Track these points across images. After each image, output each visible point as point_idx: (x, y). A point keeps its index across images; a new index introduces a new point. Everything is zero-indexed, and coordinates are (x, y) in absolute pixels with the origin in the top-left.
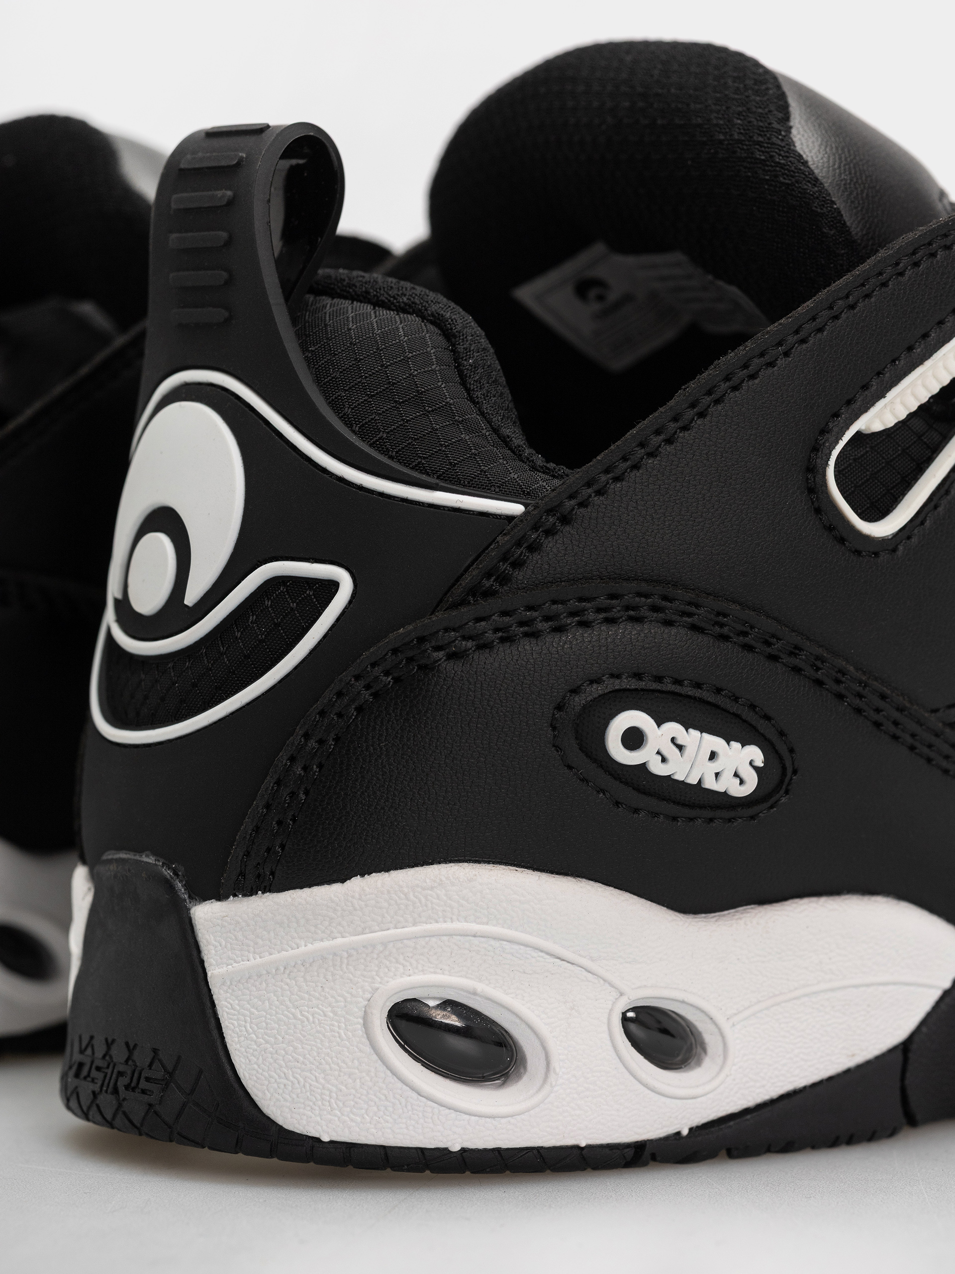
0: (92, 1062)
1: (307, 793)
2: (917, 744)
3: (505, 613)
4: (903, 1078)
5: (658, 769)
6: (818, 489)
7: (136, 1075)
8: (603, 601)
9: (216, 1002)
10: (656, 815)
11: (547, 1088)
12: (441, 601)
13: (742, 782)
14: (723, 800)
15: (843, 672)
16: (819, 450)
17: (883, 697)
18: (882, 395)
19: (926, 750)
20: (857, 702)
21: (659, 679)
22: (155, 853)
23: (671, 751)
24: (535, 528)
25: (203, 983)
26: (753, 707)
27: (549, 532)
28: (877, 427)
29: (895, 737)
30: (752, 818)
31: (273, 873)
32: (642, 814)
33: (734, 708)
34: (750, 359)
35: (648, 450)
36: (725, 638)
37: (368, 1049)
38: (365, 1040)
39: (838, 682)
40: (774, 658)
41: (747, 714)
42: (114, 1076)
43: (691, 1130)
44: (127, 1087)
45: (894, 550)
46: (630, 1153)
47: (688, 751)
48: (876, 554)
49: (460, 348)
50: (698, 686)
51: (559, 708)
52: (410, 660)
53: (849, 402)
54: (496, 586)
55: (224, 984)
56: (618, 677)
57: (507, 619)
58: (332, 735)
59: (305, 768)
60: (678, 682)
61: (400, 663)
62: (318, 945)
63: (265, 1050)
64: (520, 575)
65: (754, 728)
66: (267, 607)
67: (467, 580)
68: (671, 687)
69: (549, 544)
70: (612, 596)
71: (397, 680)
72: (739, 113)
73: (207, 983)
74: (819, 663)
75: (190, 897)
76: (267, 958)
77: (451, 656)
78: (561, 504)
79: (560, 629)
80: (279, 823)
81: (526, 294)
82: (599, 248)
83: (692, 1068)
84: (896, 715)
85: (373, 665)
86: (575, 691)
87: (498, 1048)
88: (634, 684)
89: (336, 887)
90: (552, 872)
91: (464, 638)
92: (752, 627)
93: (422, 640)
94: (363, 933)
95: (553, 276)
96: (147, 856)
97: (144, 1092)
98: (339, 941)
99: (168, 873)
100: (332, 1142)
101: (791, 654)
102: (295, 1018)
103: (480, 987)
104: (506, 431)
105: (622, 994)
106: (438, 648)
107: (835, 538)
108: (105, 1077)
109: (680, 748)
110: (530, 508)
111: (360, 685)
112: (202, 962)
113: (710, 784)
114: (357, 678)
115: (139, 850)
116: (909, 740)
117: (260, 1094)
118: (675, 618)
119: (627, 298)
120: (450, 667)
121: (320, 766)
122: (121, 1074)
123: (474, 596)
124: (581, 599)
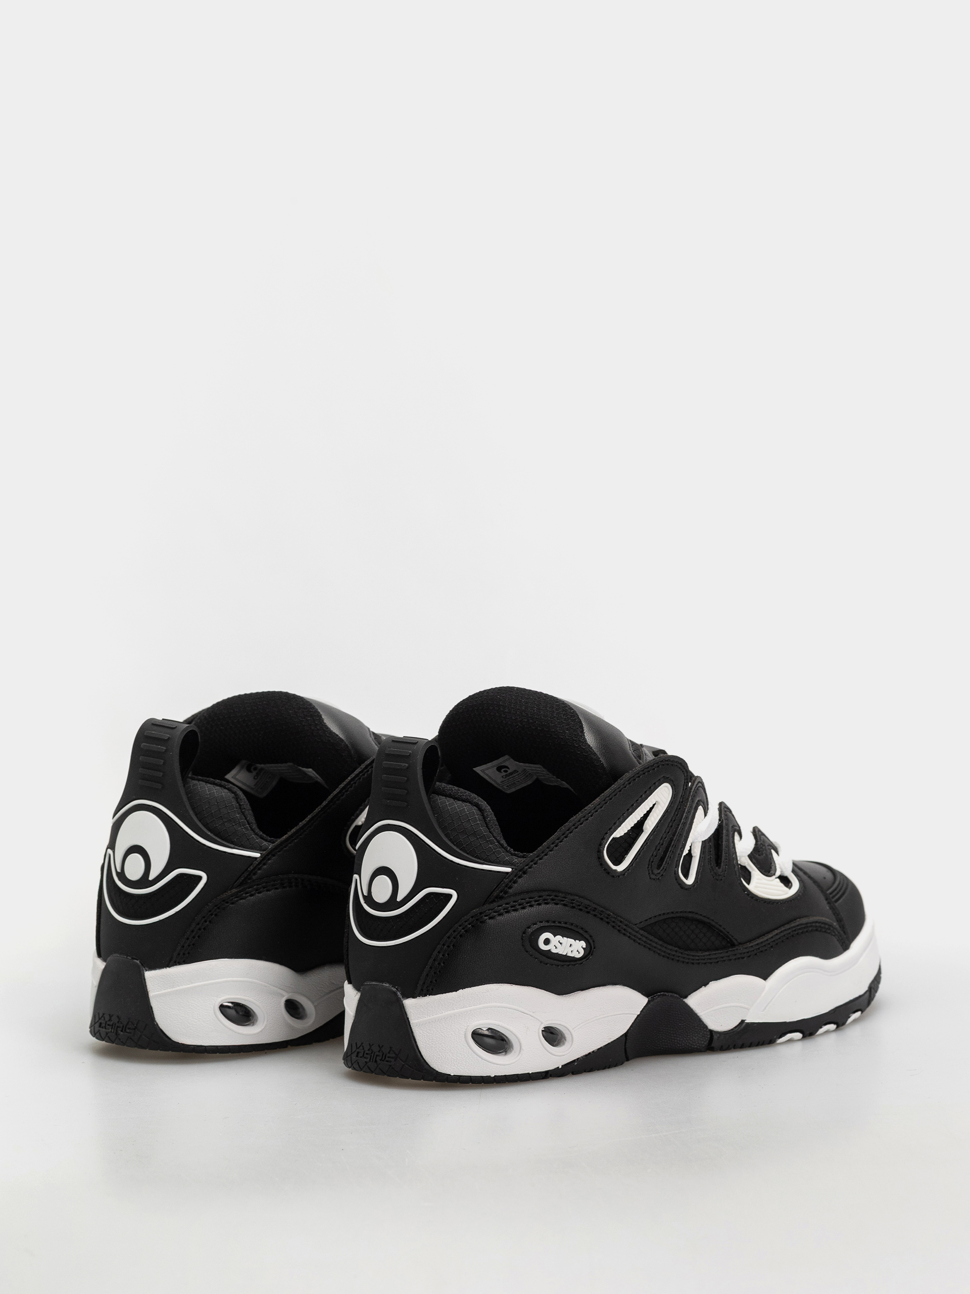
0: (364, 1052)
1: (444, 963)
2: (631, 936)
3: (507, 904)
4: (625, 1045)
5: (554, 951)
6: (601, 857)
7: (384, 1056)
8: (537, 898)
9: (414, 1032)
10: (552, 965)
11: (520, 1055)
12: (486, 901)
13: (579, 953)
14: (573, 959)
15: (609, 915)
16: (601, 845)
17: (621, 922)
18: (620, 826)
19: (634, 937)
20: (613, 924)
21: (554, 922)
22: (388, 982)
23: (558, 945)
24: (515, 876)
25: (408, 1026)
26: (582, 928)
27: (520, 877)
28: (618, 836)
29: (624, 934)
30: (581, 964)
31: (432, 989)
32: (548, 965)
33: (577, 930)
34: (581, 819)
35: (550, 849)
36: (573, 907)
37: (466, 1045)
38: (465, 1042)
39: (607, 918)
40: (588, 912)
41: (581, 932)
42: (375, 1056)
43: (562, 1066)
44: (380, 1060)
45: (624, 875)
46: (544, 1074)
47: (563, 945)
48: (619, 876)
49: (485, 814)
50: (566, 923)
51: (524, 933)
52: (477, 920)
53: (610, 829)
54: (504, 895)
55: (417, 1025)
56: (542, 922)
57: (507, 906)
58: (452, 944)
59: (443, 955)
60: (560, 923)
61: (474, 921)
62: (449, 1012)
63: (432, 1047)
64: (511, 891)
65: (583, 935)
66: (427, 902)
67: (495, 894)
68: (558, 925)
69: (520, 880)
70: (540, 897)
71: (473, 926)
72: (567, 728)
73: (410, 1025)
74: (601, 913)
75: (402, 997)
76: (432, 1017)
77: (490, 918)
78: (524, 868)
79: (524, 908)
80: (435, 973)
81: (478, 770)
82: (507, 757)
83: (562, 1046)
84: (625, 927)
85: (465, 922)
86: (529, 927)
87: (502, 1042)
88: (547, 924)
89: (454, 993)
90: (521, 985)
91: (494, 912)
92: (582, 903)
93: (481, 913)
94: (463, 1008)
95: (489, 765)
96: (385, 983)
97: (387, 1061)
98: (456, 1011)
99: (394, 990)
100: (454, 1075)
101: (594, 911)
102: (442, 1036)
103: (501, 1024)
104: (502, 842)
105: (542, 1023)
106: (486, 916)
107: (606, 872)
108: (371, 1056)
109: (561, 943)
110: (514, 870)
111: (461, 928)
112: (408, 1019)
113: (570, 954)
114: (460, 926)
115: (383, 982)
116: (628, 935)
117: (430, 1061)
118: (559, 902)
119: (515, 771)
120: (490, 922)
121: (448, 954)
122: (377, 1056)
123: (497, 898)
124: (530, 898)
